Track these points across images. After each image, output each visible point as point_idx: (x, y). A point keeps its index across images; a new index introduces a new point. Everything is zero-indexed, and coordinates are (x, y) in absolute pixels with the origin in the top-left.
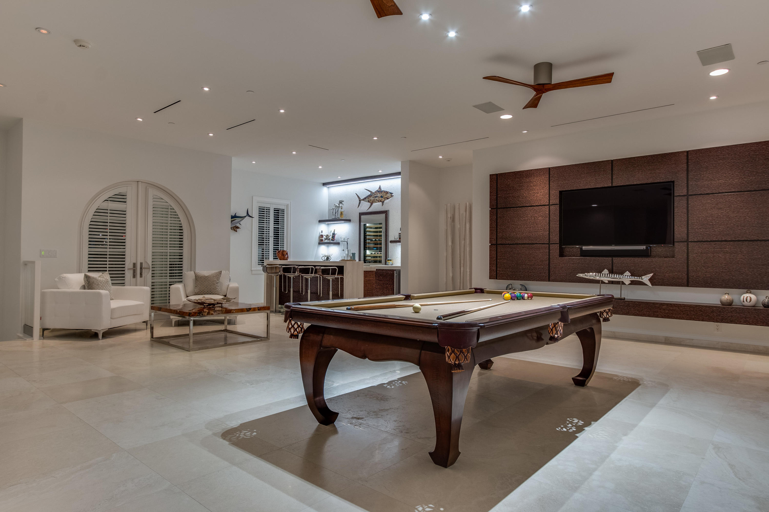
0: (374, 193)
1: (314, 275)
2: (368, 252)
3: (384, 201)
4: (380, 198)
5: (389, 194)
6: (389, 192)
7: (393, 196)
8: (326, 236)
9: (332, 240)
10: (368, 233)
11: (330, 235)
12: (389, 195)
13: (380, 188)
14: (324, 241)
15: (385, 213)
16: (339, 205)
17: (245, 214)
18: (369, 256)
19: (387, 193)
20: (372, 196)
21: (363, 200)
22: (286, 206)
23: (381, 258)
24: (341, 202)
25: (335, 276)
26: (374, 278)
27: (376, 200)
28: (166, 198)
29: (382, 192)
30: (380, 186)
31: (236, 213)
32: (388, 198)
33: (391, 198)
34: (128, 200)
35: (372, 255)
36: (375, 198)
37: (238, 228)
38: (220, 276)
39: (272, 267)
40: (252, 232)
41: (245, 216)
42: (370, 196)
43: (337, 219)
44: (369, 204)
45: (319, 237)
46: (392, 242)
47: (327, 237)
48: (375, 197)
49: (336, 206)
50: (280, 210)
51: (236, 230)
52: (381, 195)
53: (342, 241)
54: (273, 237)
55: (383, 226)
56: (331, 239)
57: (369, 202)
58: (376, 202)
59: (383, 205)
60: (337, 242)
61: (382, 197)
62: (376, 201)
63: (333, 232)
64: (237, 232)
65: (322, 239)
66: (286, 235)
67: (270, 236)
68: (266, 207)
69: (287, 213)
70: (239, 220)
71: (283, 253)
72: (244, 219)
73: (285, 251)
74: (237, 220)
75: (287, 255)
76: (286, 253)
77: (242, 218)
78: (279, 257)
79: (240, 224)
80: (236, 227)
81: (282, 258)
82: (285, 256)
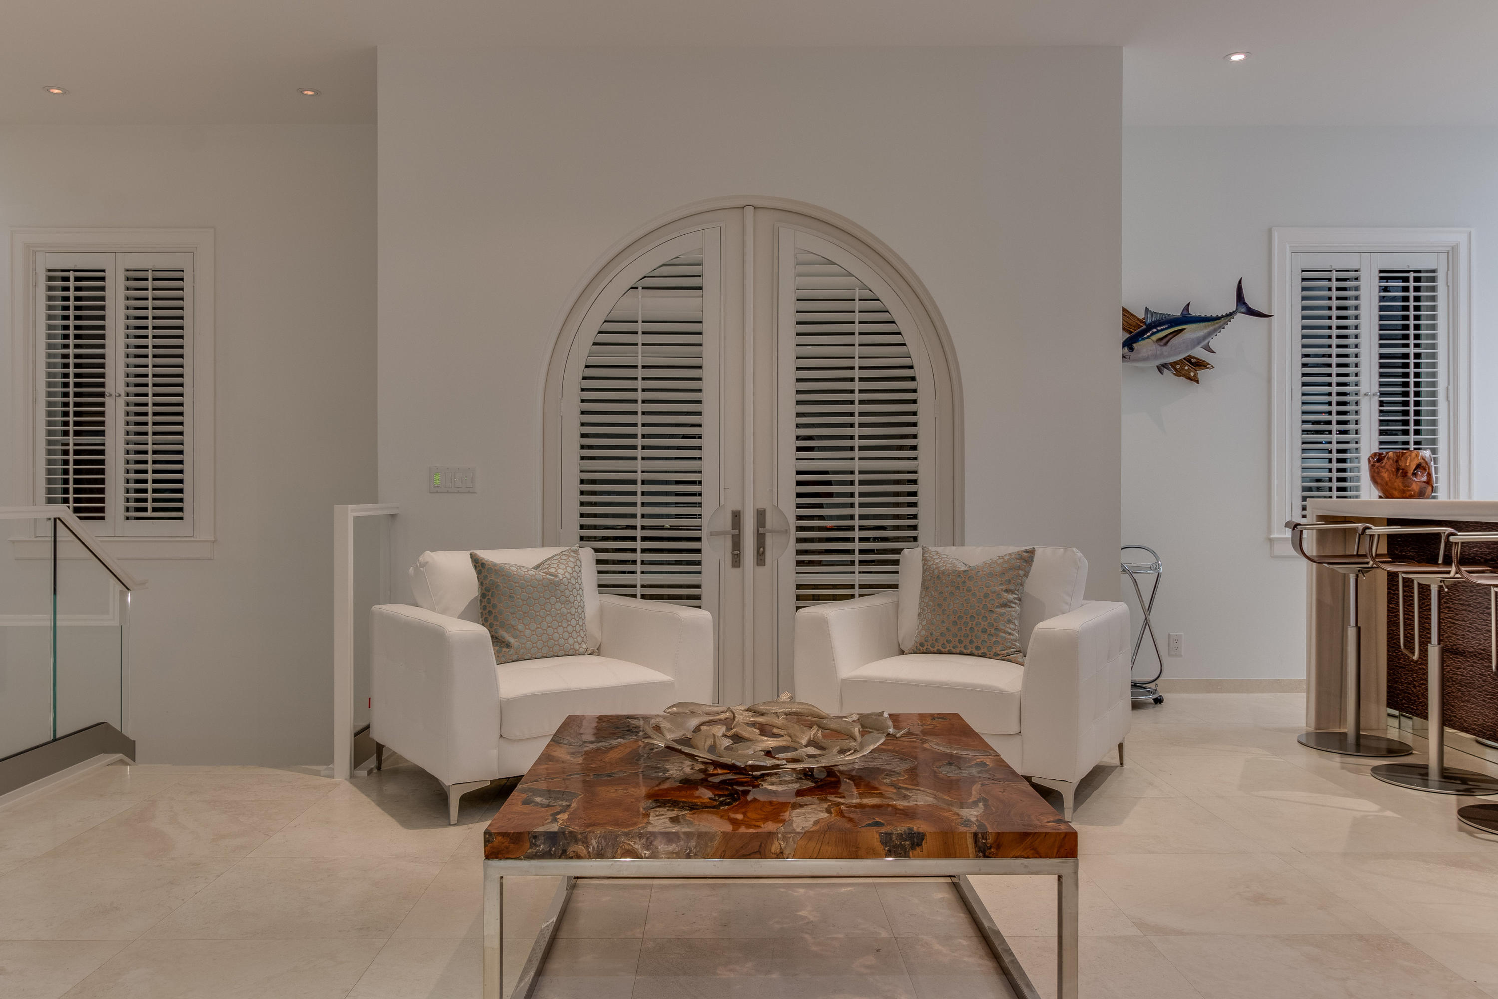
17: (1227, 304)
22: (1443, 256)
28: (846, 259)
31: (1189, 304)
34: (709, 281)
37: (1200, 364)
38: (1021, 573)
39: (1345, 530)
40: (1269, 380)
41: (1231, 315)
50: (1411, 275)
51: (1192, 374)
54: (1376, 399)
64: (1197, 381)
66: (1449, 384)
67: (1362, 393)
68: (1337, 271)
69: (1448, 286)
70: (1206, 331)
71: (1402, 464)
72: (1226, 326)
73: (1410, 455)
74: (1192, 332)
75: (1422, 473)
76: (1418, 466)
77: (1218, 321)
78: (1382, 485)
79: (1208, 348)
80: (1194, 360)
81: (1395, 489)
82: (1410, 478)
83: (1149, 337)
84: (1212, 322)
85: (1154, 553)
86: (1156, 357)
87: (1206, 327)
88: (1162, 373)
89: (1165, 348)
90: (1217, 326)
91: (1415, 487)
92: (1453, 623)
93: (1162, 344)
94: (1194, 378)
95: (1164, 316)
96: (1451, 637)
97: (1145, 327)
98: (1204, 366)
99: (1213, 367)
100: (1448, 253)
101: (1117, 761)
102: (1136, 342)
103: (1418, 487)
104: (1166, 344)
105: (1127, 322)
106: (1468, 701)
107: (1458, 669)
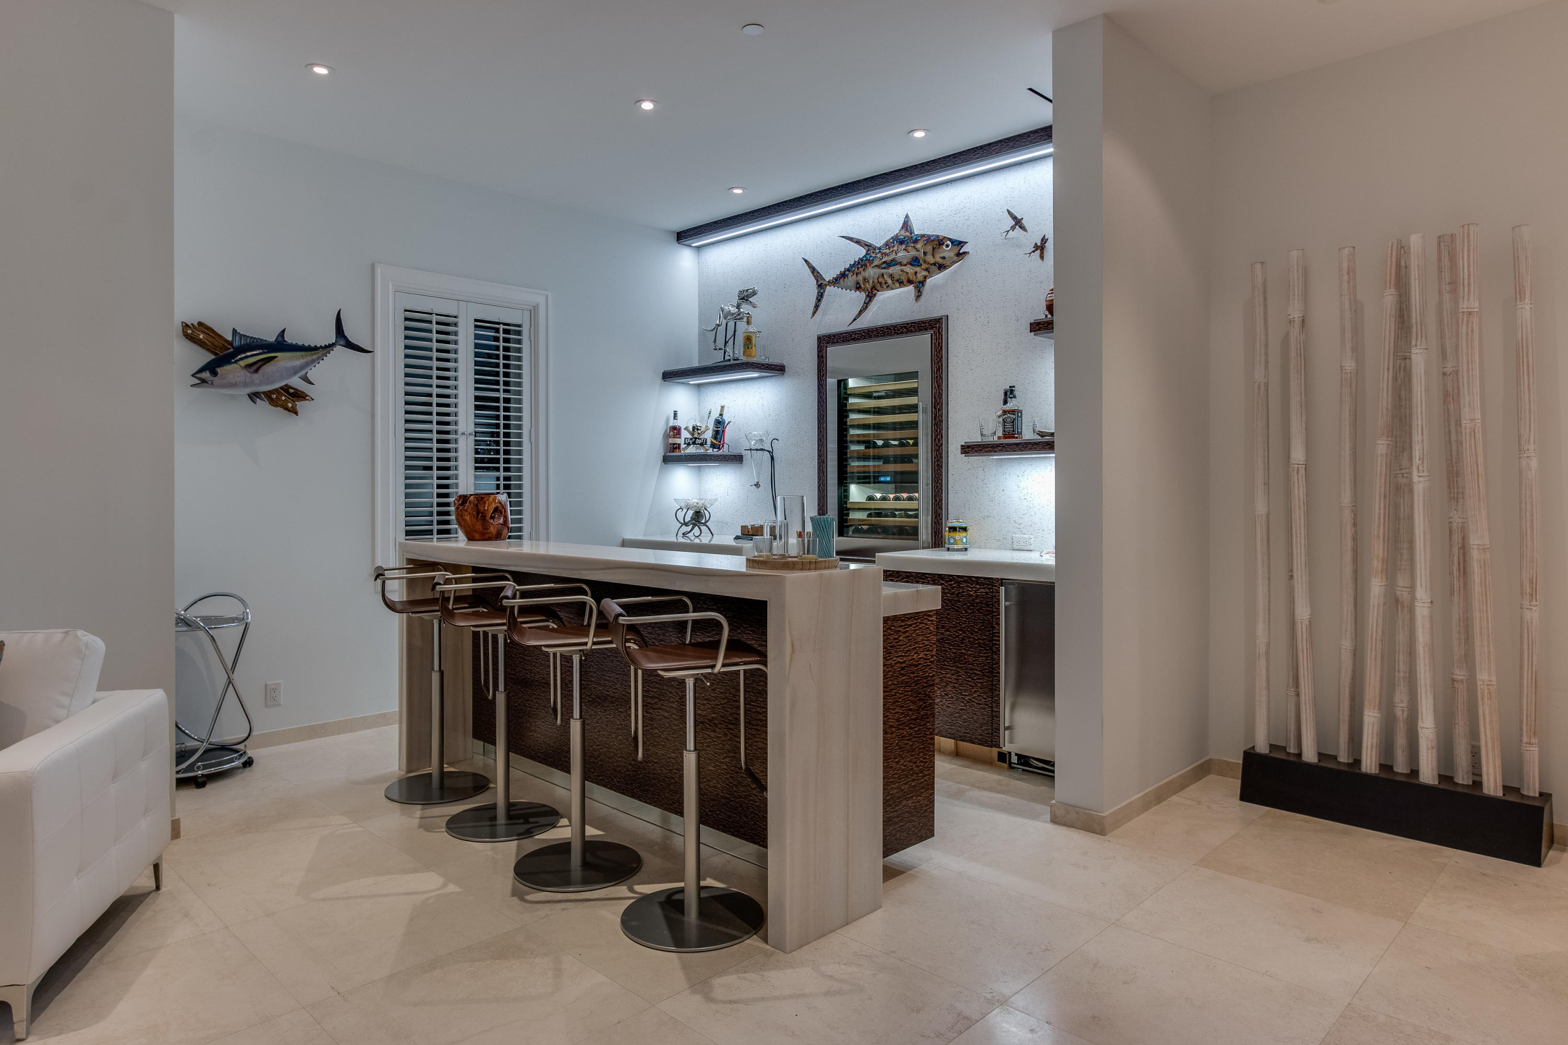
0: (879, 248)
1: (594, 643)
2: (856, 493)
3: (925, 277)
4: (908, 269)
5: (947, 246)
6: (950, 240)
7: (965, 253)
8: (689, 431)
9: (713, 446)
10: (853, 416)
11: (707, 428)
12: (947, 251)
13: (906, 225)
14: (685, 449)
15: (932, 328)
16: (738, 307)
17: (326, 335)
18: (860, 509)
19: (938, 242)
20: (871, 262)
21: (835, 281)
22: (527, 314)
23: (916, 516)
24: (745, 297)
25: (713, 667)
26: (934, 653)
27: (891, 276)
29: (916, 241)
30: (907, 216)
31: (284, 330)
32: (941, 267)
33: (954, 262)
35: (872, 505)
36: (883, 271)
37: (299, 395)
40: (373, 416)
41: (330, 346)
42: (861, 264)
43: (732, 362)
44: (861, 296)
45: (666, 436)
46: (968, 449)
47: (696, 436)
48: (884, 265)
49: (727, 315)
50: (502, 327)
51: (290, 405)
52: (913, 253)
53: (751, 450)
54: (472, 439)
55: (924, 385)
56: (709, 443)
57: (858, 288)
58: (889, 287)
59: (918, 297)
60: (734, 451)
61: (915, 262)
62: (890, 281)
63: (715, 415)
64: (296, 413)
65: (677, 441)
66: (531, 428)
67: (460, 431)
68: (437, 315)
69: (531, 341)
70: (302, 361)
71: (481, 508)
72: (325, 358)
73: (488, 500)
74: (285, 360)
75: (499, 517)
76: (496, 510)
77: (316, 352)
78: (465, 527)
79: (306, 379)
80: (291, 391)
81: (476, 531)
82: (489, 522)
83: (236, 362)
84: (310, 353)
85: (242, 601)
86: (245, 385)
87: (302, 357)
88: (255, 403)
89: (256, 376)
90: (315, 357)
91: (493, 530)
92: (523, 658)
93: (252, 370)
94: (291, 409)
95: (255, 341)
96: (521, 671)
97: (232, 350)
98: (303, 397)
99: (313, 400)
100: (531, 311)
101: (153, 884)
102: (219, 366)
103: (496, 530)
104: (256, 371)
105: (211, 342)
106: (535, 731)
107: (527, 701)
